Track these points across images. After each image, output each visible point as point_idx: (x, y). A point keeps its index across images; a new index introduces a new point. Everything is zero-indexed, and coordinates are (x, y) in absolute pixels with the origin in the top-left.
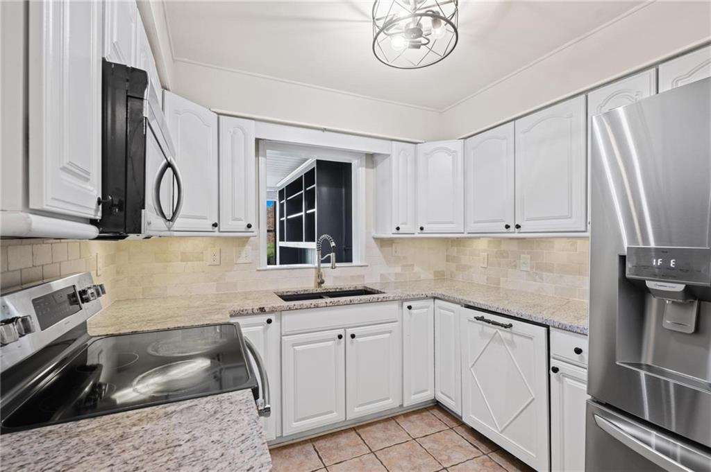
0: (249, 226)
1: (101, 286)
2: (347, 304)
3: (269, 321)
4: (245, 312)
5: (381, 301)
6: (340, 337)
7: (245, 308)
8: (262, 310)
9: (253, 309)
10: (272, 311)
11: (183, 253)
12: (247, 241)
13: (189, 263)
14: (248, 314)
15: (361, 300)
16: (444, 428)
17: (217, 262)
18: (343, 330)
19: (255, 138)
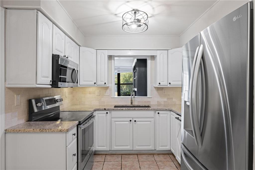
0: (105, 83)
1: (62, 99)
2: (133, 110)
3: (107, 113)
4: (100, 110)
5: (146, 110)
6: (131, 121)
7: (100, 108)
8: (105, 109)
10: (108, 110)
11: (89, 92)
12: (108, 88)
13: (91, 95)
14: (101, 110)
15: (138, 109)
16: (170, 160)
17: (99, 95)
18: (132, 119)
19: (108, 55)
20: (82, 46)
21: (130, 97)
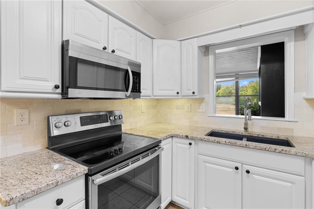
0: (194, 93)
2: (243, 147)
3: (190, 144)
4: (179, 136)
6: (237, 168)
7: (179, 134)
8: (187, 137)
9: (183, 135)
10: (192, 139)
11: (177, 106)
12: (203, 101)
13: (180, 110)
18: (241, 164)
19: (198, 47)
20: (157, 39)
21: (243, 116)
